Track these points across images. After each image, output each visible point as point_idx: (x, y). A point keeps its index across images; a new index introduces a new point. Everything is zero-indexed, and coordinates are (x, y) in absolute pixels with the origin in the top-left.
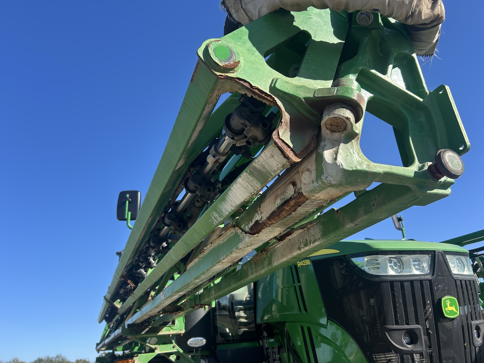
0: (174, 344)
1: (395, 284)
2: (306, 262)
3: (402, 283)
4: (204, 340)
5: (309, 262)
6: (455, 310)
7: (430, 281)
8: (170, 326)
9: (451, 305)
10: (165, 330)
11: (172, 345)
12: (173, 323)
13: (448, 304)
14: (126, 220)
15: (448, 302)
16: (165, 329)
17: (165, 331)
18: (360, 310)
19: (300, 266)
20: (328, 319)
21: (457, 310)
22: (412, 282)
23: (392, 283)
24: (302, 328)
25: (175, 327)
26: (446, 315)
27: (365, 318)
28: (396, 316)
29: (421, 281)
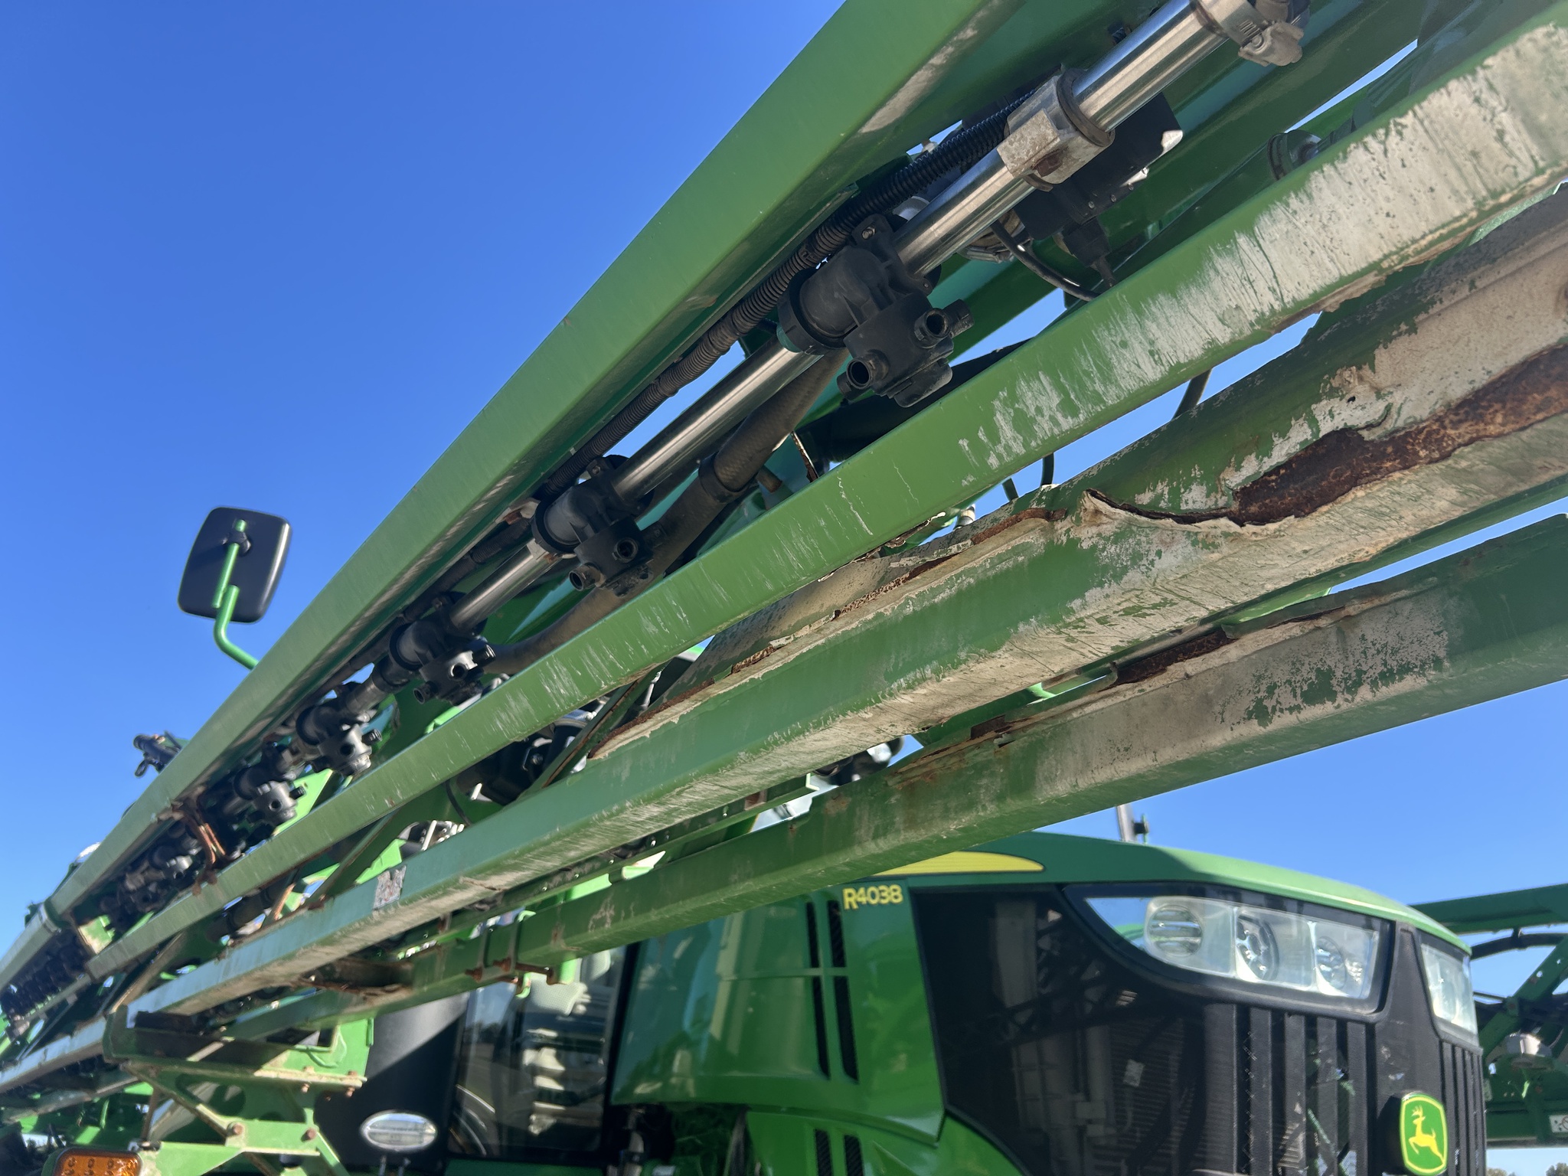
0: (310, 1124)
1: (1255, 1015)
2: (884, 894)
3: (1279, 1015)
4: (431, 1130)
5: (898, 893)
6: (1435, 1150)
7: (1370, 1028)
8: (307, 1051)
9: (1426, 1130)
10: (288, 1065)
11: (299, 1129)
12: (326, 1040)
13: (1418, 1122)
14: (214, 614)
15: (1418, 1117)
16: (286, 1056)
17: (283, 1067)
18: (1080, 1097)
19: (855, 906)
20: (947, 1114)
21: (1441, 1150)
22: (1311, 1020)
23: (1245, 1009)
24: (822, 1140)
25: (328, 1057)
26: (1409, 1164)
27: (1097, 1131)
28: (1244, 1139)
29: (1342, 1023)
